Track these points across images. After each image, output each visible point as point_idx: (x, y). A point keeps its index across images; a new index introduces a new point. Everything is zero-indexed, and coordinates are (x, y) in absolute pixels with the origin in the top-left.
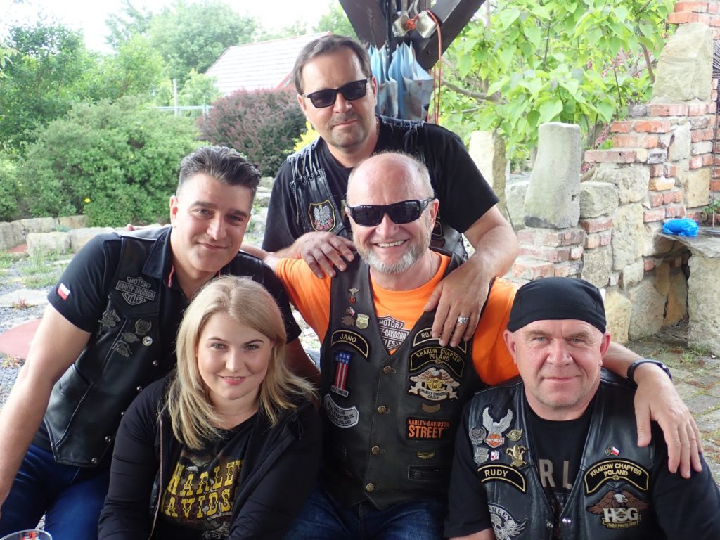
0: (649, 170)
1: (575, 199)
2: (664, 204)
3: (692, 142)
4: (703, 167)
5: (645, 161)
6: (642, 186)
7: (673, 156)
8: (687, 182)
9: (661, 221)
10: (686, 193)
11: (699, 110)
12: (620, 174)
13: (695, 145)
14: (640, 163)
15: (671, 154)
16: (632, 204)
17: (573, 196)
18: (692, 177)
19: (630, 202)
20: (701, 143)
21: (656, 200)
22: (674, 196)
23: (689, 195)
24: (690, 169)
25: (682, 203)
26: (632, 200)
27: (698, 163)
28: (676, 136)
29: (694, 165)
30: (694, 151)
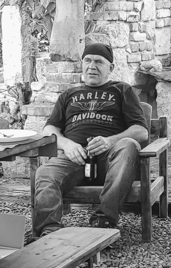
0: (129, 26)
1: (82, 42)
2: (140, 50)
3: (157, 9)
4: (165, 26)
5: (125, 19)
6: (124, 37)
7: (144, 18)
8: (154, 36)
9: (139, 62)
10: (154, 45)
12: (110, 27)
13: (159, 11)
14: (122, 21)
15: (142, 17)
16: (119, 49)
17: (81, 40)
18: (158, 33)
19: (118, 47)
20: (162, 10)
21: (135, 47)
22: (147, 46)
23: (157, 46)
24: (156, 28)
25: (152, 51)
26: (118, 46)
27: (161, 23)
28: (145, 4)
29: (159, 25)
30: (158, 15)
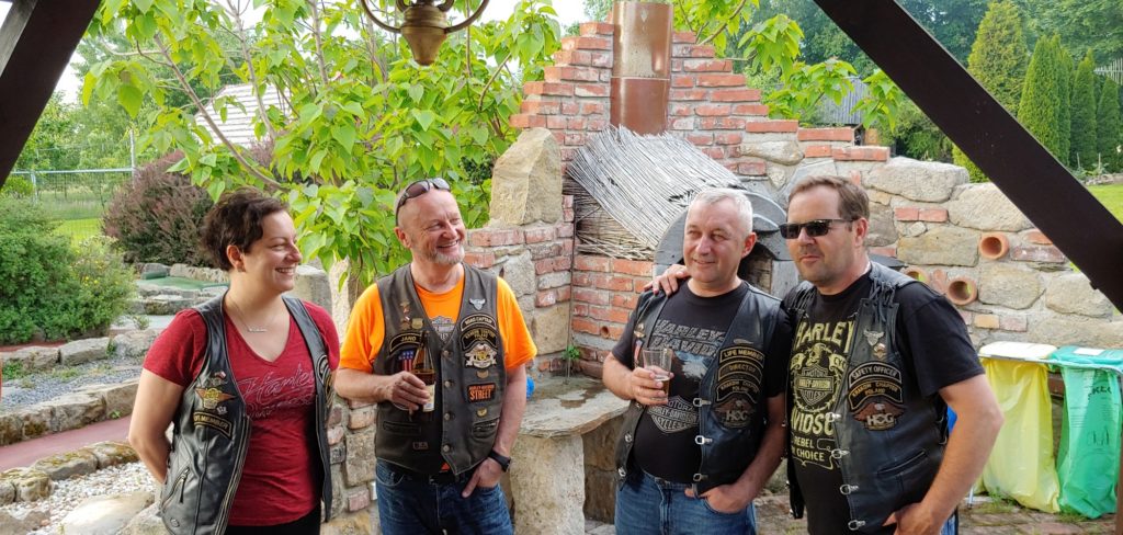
3: (537, 274)
4: (557, 302)
8: (533, 323)
11: (543, 235)
13: (542, 278)
18: (540, 316)
20: (552, 275)
24: (538, 306)
27: (550, 298)
28: (506, 270)
29: (542, 302)
30: (541, 285)
